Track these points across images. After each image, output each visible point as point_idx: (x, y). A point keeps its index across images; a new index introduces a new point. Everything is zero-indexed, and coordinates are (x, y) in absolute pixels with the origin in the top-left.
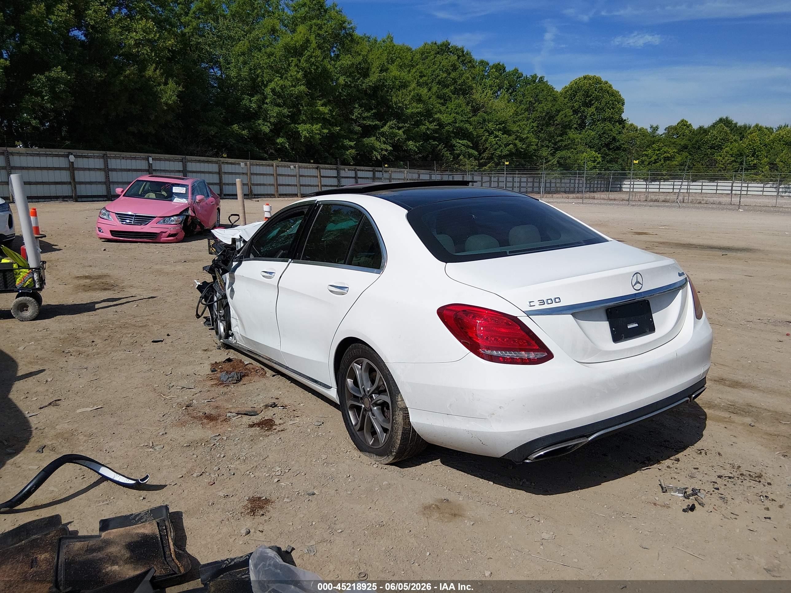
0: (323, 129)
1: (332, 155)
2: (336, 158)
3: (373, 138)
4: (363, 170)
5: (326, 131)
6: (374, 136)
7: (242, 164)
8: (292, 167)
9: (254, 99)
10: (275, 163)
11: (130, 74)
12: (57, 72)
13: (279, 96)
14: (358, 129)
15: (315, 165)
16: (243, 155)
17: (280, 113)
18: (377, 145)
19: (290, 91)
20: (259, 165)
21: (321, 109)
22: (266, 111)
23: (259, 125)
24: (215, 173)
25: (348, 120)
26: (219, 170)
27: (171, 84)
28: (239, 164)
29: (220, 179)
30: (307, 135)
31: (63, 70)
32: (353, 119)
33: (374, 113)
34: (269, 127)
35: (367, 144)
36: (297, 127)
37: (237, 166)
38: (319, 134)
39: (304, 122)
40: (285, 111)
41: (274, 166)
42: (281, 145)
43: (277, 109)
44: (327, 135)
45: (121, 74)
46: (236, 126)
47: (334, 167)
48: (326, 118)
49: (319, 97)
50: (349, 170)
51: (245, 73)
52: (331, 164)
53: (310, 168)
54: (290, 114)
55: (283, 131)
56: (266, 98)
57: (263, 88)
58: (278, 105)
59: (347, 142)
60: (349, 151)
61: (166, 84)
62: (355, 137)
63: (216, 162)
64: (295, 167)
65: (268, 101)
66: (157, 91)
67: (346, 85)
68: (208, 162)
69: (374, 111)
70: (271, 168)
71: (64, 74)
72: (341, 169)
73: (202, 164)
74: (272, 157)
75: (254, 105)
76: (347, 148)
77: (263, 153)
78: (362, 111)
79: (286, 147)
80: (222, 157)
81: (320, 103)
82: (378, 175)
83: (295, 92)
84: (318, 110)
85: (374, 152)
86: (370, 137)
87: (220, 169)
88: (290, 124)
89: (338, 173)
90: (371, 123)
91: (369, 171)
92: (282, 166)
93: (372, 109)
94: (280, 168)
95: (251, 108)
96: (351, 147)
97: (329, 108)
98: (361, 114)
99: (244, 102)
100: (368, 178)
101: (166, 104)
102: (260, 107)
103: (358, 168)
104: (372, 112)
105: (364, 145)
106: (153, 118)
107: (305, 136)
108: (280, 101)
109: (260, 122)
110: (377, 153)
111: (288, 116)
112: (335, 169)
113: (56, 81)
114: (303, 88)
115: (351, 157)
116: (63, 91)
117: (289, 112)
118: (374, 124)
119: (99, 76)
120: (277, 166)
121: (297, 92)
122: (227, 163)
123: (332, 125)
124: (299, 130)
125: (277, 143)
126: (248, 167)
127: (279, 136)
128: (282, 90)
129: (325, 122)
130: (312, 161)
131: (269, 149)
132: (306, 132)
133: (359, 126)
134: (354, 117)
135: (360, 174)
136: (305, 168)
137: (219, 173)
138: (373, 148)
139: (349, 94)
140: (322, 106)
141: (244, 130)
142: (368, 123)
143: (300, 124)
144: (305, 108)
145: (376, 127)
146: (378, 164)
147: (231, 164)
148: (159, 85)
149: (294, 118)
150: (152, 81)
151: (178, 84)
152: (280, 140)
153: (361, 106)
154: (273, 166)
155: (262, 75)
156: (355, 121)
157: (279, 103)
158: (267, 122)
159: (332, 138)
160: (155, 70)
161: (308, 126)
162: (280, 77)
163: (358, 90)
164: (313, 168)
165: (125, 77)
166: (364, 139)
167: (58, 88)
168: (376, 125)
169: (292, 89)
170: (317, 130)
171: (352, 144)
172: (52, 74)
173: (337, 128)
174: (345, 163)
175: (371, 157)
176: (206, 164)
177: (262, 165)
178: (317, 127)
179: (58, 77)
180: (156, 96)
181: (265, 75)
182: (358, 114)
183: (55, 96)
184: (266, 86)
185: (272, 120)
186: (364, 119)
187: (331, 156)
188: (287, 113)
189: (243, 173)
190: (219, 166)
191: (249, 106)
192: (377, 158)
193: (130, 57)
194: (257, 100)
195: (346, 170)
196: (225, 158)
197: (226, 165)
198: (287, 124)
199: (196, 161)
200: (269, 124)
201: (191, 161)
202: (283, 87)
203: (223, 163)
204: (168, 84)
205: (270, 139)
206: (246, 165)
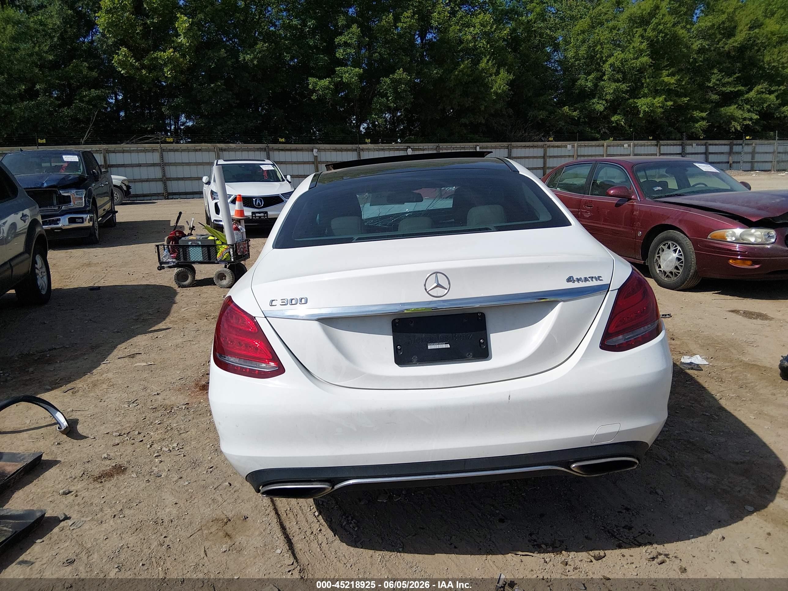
0: (666, 101)
1: (679, 130)
2: (682, 133)
3: (733, 107)
4: (716, 145)
5: (670, 103)
6: (735, 104)
7: (569, 147)
8: (626, 146)
9: (590, 77)
10: (606, 143)
11: (464, 68)
12: (400, 74)
13: (619, 71)
14: (715, 97)
15: (654, 142)
16: (571, 137)
17: (618, 89)
18: (738, 113)
19: (631, 64)
20: (588, 146)
21: (666, 79)
22: (603, 88)
23: (593, 104)
24: (540, 157)
25: (702, 87)
26: (544, 155)
27: (503, 73)
28: (566, 147)
29: (545, 163)
30: (647, 109)
31: (404, 71)
32: (709, 87)
33: (737, 77)
34: (604, 105)
35: (725, 114)
36: (635, 102)
37: (563, 149)
38: (661, 107)
39: (645, 96)
40: (624, 86)
41: (605, 146)
42: (617, 123)
43: (614, 85)
44: (670, 108)
45: (457, 69)
46: (567, 108)
47: (679, 142)
48: (672, 90)
49: (666, 66)
50: (697, 145)
51: (582, 51)
52: (675, 139)
53: (647, 146)
54: (629, 89)
55: (621, 107)
56: (604, 74)
57: (602, 65)
58: (618, 81)
59: (697, 114)
60: (699, 123)
61: (497, 73)
62: (709, 106)
63: (542, 147)
64: (629, 146)
65: (605, 78)
66: (488, 81)
67: (701, 51)
68: (533, 147)
69: (737, 75)
70: (602, 148)
71: (404, 75)
72: (687, 145)
73: (527, 149)
74: (604, 137)
75: (589, 84)
76: (696, 120)
77: (595, 133)
78: (722, 76)
79: (622, 125)
80: (549, 141)
81: (665, 73)
82: (736, 149)
83: (636, 64)
84: (663, 81)
85: (733, 123)
86: (730, 106)
87: (545, 153)
88: (628, 99)
89: (683, 149)
90: (732, 89)
91: (725, 145)
92: (614, 146)
93: (735, 74)
94: (612, 148)
95: (586, 87)
96: (703, 119)
97: (677, 77)
98: (719, 80)
99: (579, 82)
100: (722, 153)
101: (496, 93)
102: (596, 85)
103: (710, 142)
104: (735, 76)
105: (721, 115)
106: (483, 108)
107: (644, 111)
108: (620, 76)
109: (595, 100)
110: (736, 123)
111: (627, 91)
112: (679, 145)
113: (398, 82)
114: (645, 59)
115: (701, 130)
116: (404, 91)
117: (628, 87)
118: (736, 90)
119: (436, 73)
120: (608, 146)
121: (638, 65)
122: (553, 147)
123: (679, 95)
124: (638, 104)
125: (612, 121)
126: (575, 149)
127: (615, 113)
128: (622, 64)
129: (670, 93)
130: (651, 138)
131: (602, 129)
132: (645, 106)
133: (716, 94)
134: (711, 85)
135: (712, 149)
136: (641, 146)
137: (544, 157)
138: (734, 118)
139: (705, 60)
140: (668, 76)
141: (575, 111)
142: (729, 89)
143: (640, 98)
144: (648, 80)
145: (739, 94)
146: (739, 136)
147: (558, 147)
148: (491, 75)
149: (634, 92)
150: (485, 73)
151: (509, 72)
152: (615, 118)
153: (720, 71)
154: (603, 146)
155: (601, 52)
156: (712, 89)
157: (618, 78)
158: (603, 100)
159: (679, 109)
160: (488, 61)
161: (649, 100)
162: (621, 51)
163: (720, 54)
164: (652, 145)
165: (460, 71)
166: (722, 109)
167: (400, 88)
168: (738, 91)
169: (633, 61)
170: (659, 103)
171: (704, 114)
172: (396, 76)
173: (685, 99)
174: (693, 137)
175: (729, 128)
176: (531, 149)
177: (592, 146)
178: (658, 100)
179: (401, 79)
180: (487, 87)
181: (604, 51)
182: (718, 80)
183: (398, 96)
184: (604, 62)
185: (608, 97)
186: (724, 85)
187: (676, 131)
188: (626, 88)
189: (569, 156)
190: (544, 150)
191: (585, 85)
192: (736, 129)
193: (468, 52)
194: (593, 78)
195: (694, 145)
196: (551, 141)
197: (552, 149)
198: (625, 99)
199: (522, 147)
200: (604, 102)
201: (517, 147)
202: (624, 61)
203: (549, 146)
204: (500, 74)
205: (605, 117)
206: (573, 147)
